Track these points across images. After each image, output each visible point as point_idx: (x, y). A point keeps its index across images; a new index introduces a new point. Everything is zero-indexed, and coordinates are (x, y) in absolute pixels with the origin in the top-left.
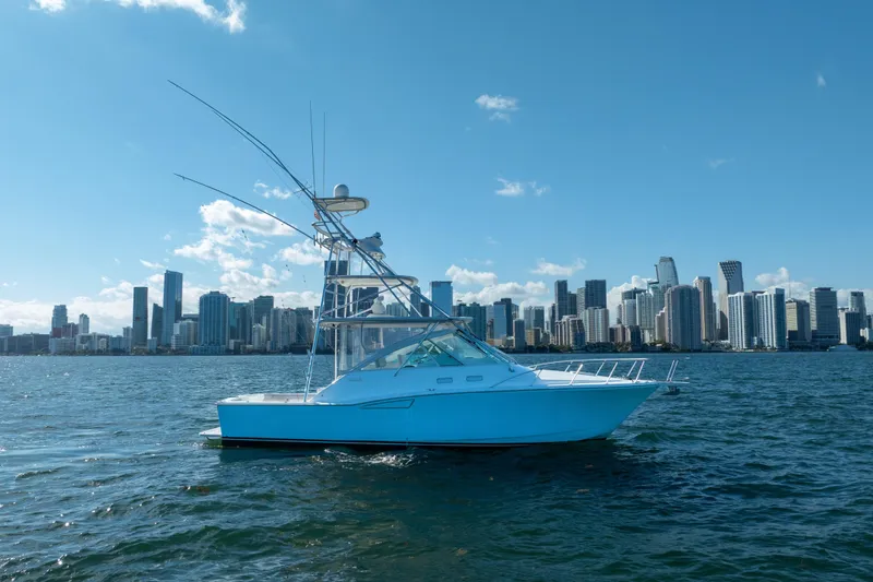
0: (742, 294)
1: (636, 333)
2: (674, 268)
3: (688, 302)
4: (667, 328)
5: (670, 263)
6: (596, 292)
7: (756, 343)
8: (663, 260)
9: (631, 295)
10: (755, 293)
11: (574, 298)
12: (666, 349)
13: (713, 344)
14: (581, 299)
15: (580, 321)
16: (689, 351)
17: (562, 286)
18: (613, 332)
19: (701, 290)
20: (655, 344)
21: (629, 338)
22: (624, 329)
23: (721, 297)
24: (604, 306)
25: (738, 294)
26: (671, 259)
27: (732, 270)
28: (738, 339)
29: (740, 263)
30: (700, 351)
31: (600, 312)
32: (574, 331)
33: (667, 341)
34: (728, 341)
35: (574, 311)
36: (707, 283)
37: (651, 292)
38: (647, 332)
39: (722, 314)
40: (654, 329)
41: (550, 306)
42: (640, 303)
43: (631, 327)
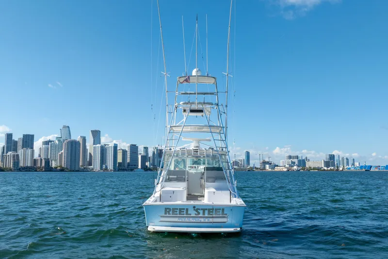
0: (100, 145)
1: (47, 162)
2: (70, 131)
3: (74, 147)
4: (63, 160)
5: (67, 128)
6: (28, 141)
7: (104, 168)
8: (64, 127)
9: (46, 143)
10: (105, 145)
11: (16, 143)
12: (62, 170)
13: (85, 168)
14: (20, 144)
15: (18, 155)
16: (73, 171)
17: (9, 136)
18: (35, 161)
19: (81, 142)
20: (57, 167)
21: (43, 164)
22: (41, 160)
23: (90, 146)
24: (32, 148)
25: (98, 145)
26: (68, 127)
27: (96, 134)
28: (96, 166)
29: (100, 131)
30: (78, 171)
31: (29, 151)
32: (14, 160)
33: (63, 166)
34: (92, 167)
35: (15, 150)
36: (84, 139)
37: (57, 142)
38: (53, 162)
39: (90, 154)
40: (57, 160)
41: (2, 146)
42: (51, 147)
43: (45, 159)
